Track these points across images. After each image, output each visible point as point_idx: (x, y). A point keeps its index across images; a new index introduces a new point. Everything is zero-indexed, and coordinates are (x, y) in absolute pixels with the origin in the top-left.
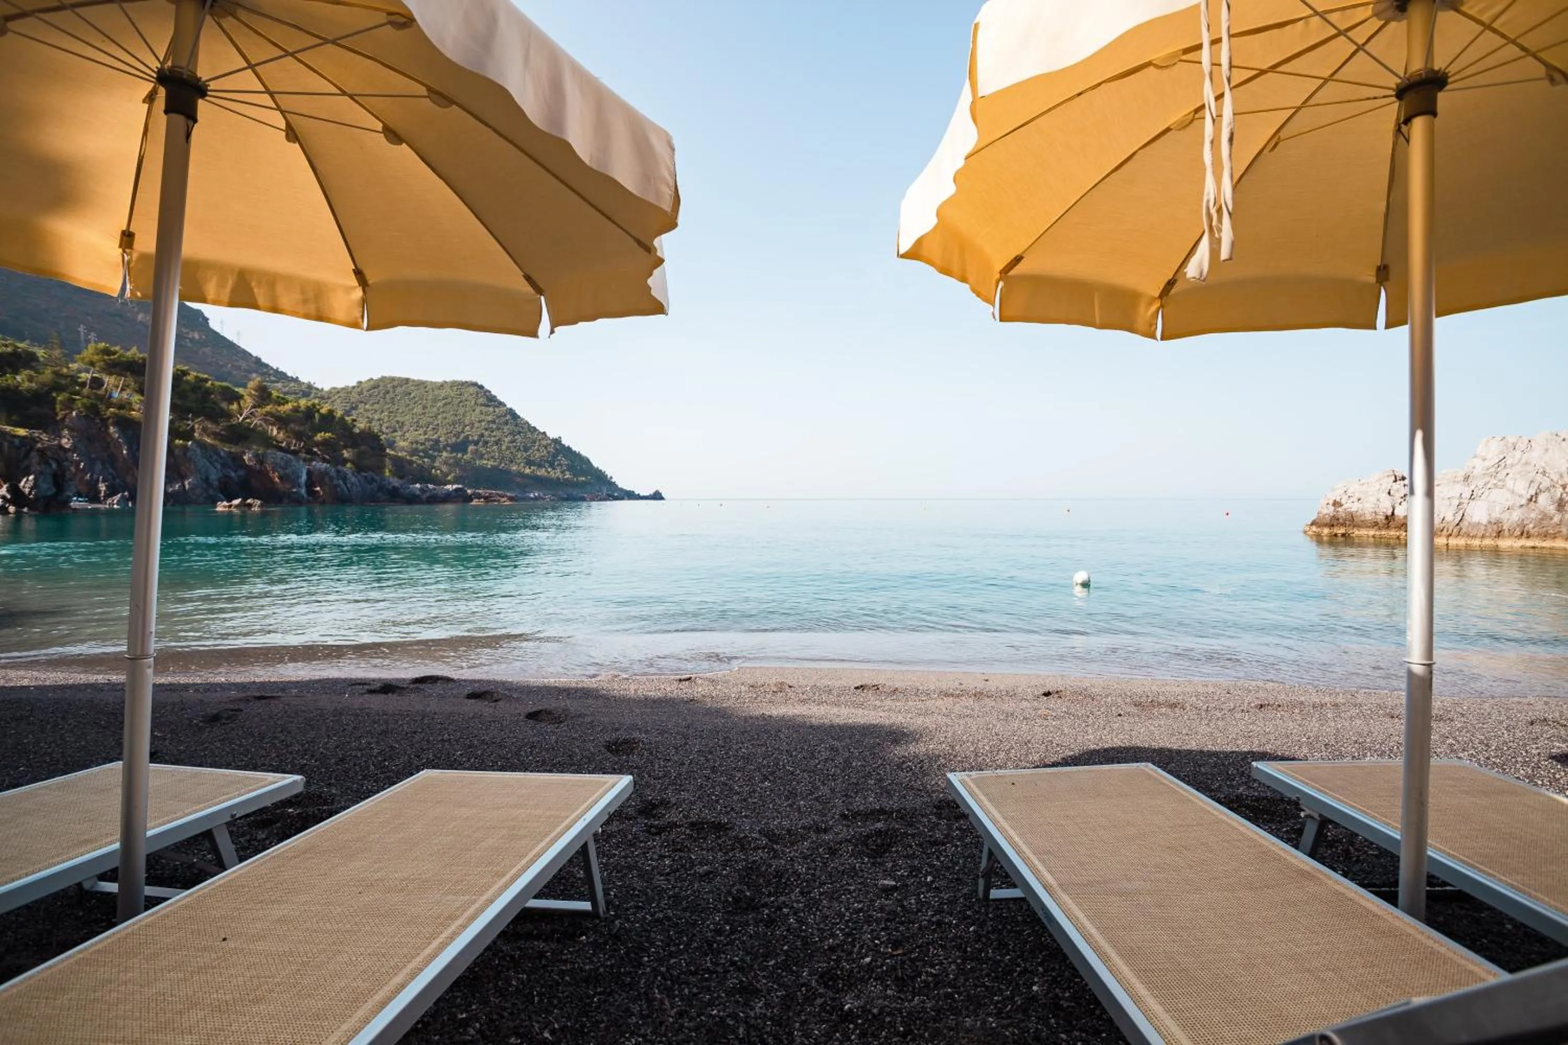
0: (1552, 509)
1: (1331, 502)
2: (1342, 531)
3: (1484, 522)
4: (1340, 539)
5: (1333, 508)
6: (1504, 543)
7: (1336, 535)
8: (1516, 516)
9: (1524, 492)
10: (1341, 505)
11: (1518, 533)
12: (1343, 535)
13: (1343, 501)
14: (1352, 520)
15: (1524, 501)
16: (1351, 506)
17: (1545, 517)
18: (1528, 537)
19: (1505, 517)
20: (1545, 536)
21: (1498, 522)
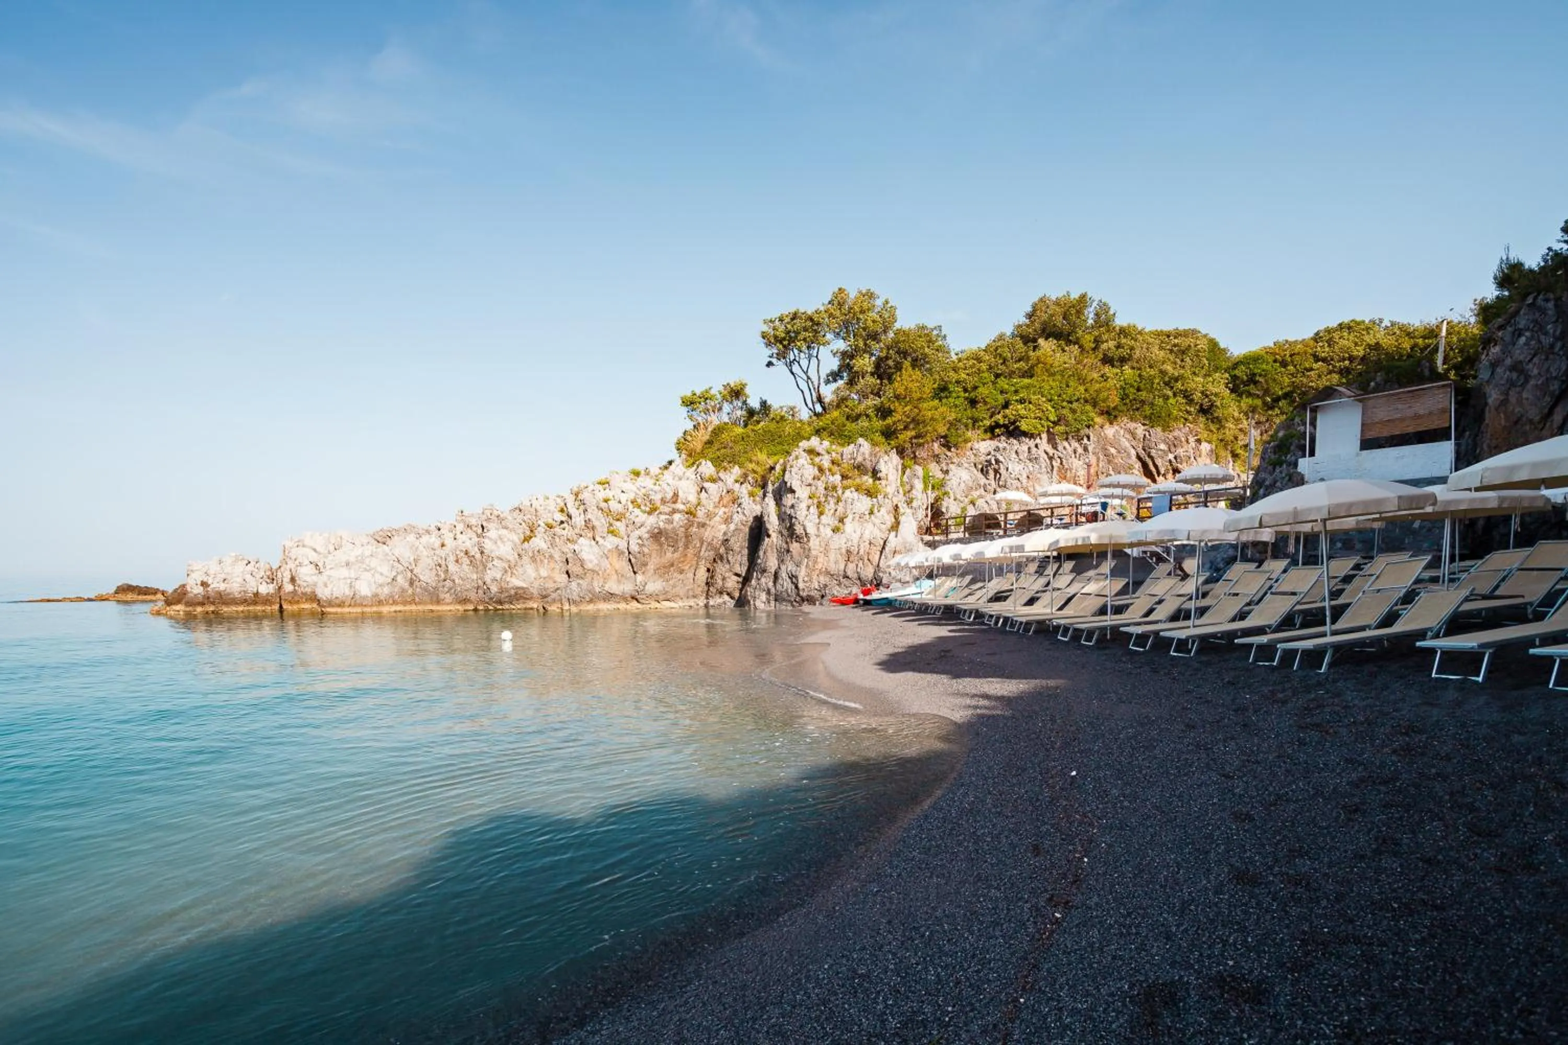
0: (406, 585)
1: (199, 583)
2: (212, 608)
3: (369, 595)
4: (212, 616)
5: (202, 588)
6: (385, 609)
7: (207, 613)
8: (386, 590)
9: (388, 574)
10: (209, 586)
11: (391, 602)
12: (213, 612)
13: (210, 582)
14: (222, 599)
15: (390, 580)
16: (217, 585)
17: (403, 591)
18: (397, 604)
19: (379, 591)
20: (405, 603)
21: (376, 595)
